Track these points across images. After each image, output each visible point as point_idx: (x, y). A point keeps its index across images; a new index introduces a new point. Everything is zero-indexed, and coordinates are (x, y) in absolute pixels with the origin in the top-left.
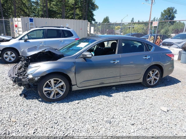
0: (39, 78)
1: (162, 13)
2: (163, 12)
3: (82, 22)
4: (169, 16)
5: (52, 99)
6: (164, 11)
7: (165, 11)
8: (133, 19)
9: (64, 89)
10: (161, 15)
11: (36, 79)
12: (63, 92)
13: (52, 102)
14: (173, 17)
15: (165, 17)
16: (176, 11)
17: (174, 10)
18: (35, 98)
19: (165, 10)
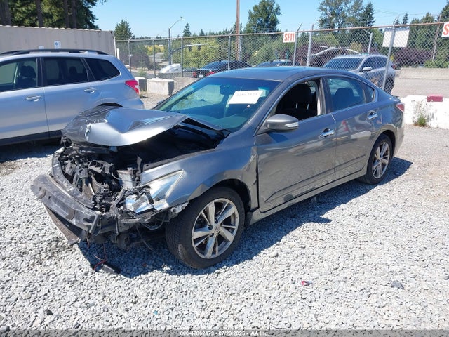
0: (186, 205)
1: (250, 12)
2: (253, 11)
3: (100, 37)
4: (266, 21)
5: (212, 257)
6: (253, 8)
7: (256, 8)
8: (187, 26)
9: (234, 225)
10: (250, 17)
11: (179, 209)
12: (232, 233)
13: (212, 268)
14: (275, 23)
15: (258, 22)
16: (278, 8)
17: (275, 7)
18: (151, 267)
19: (256, 6)
